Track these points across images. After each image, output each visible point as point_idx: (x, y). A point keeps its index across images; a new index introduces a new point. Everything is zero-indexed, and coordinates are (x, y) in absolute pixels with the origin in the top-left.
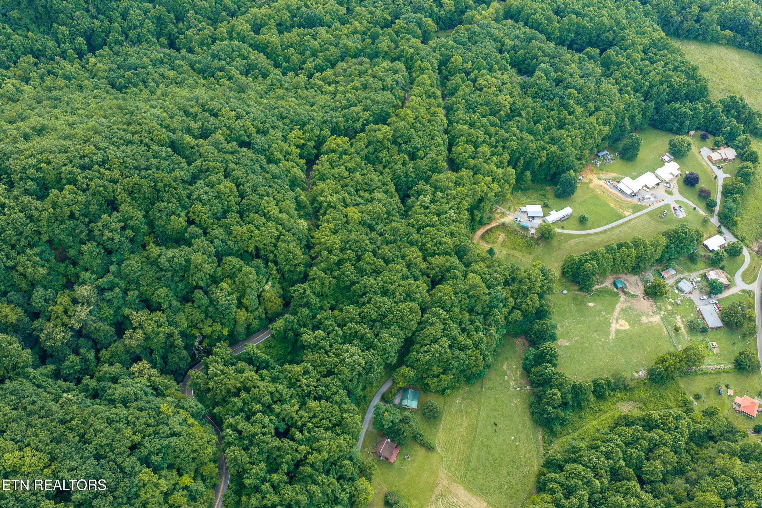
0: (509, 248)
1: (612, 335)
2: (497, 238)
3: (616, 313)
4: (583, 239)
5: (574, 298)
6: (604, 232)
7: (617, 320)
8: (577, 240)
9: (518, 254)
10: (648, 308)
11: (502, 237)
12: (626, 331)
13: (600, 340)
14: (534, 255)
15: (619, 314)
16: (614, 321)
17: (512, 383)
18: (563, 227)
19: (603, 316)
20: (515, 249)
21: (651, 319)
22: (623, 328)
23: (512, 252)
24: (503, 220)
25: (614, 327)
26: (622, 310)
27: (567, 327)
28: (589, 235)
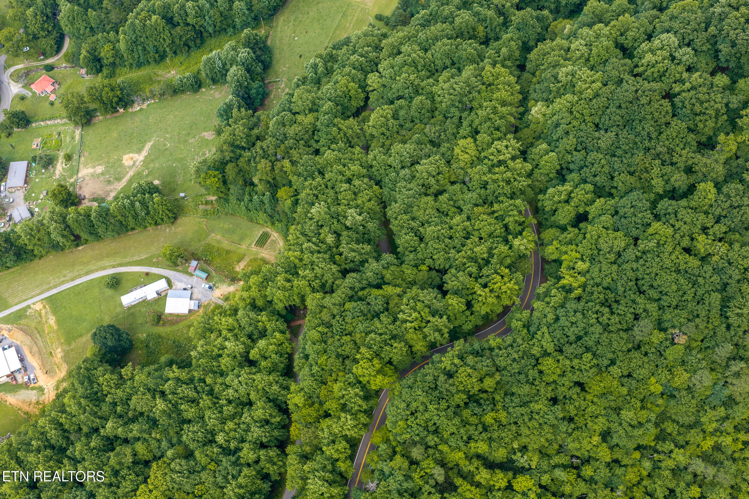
0: (234, 252)
1: (148, 146)
2: (248, 265)
3: (131, 173)
4: (125, 260)
5: (174, 190)
6: (87, 273)
7: (134, 165)
8: (135, 258)
9: (226, 245)
10: (87, 184)
11: (240, 268)
12: (130, 152)
13: (165, 139)
14: (203, 243)
15: (127, 172)
16: (137, 163)
17: (283, 85)
18: (147, 274)
19: (148, 169)
20: (228, 252)
21: (90, 170)
22: (131, 155)
23: (232, 247)
24: (232, 289)
25: (140, 158)
26: (119, 179)
27: (198, 154)
28: (114, 267)
